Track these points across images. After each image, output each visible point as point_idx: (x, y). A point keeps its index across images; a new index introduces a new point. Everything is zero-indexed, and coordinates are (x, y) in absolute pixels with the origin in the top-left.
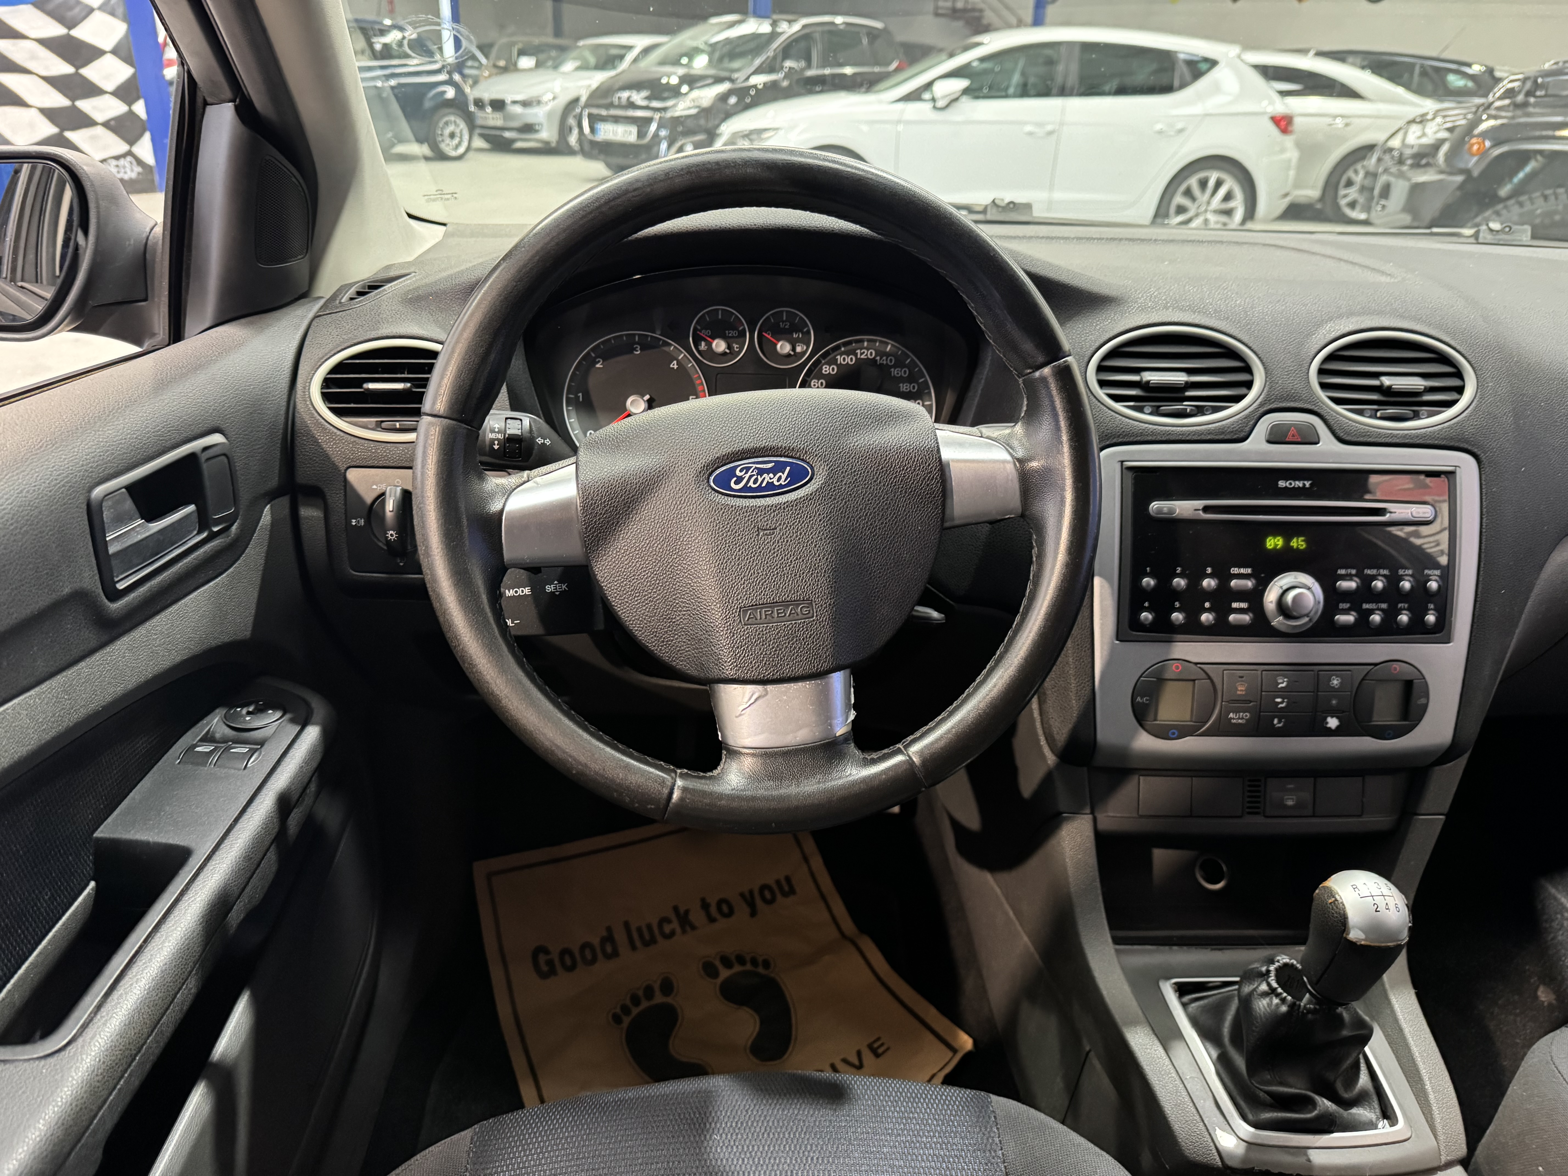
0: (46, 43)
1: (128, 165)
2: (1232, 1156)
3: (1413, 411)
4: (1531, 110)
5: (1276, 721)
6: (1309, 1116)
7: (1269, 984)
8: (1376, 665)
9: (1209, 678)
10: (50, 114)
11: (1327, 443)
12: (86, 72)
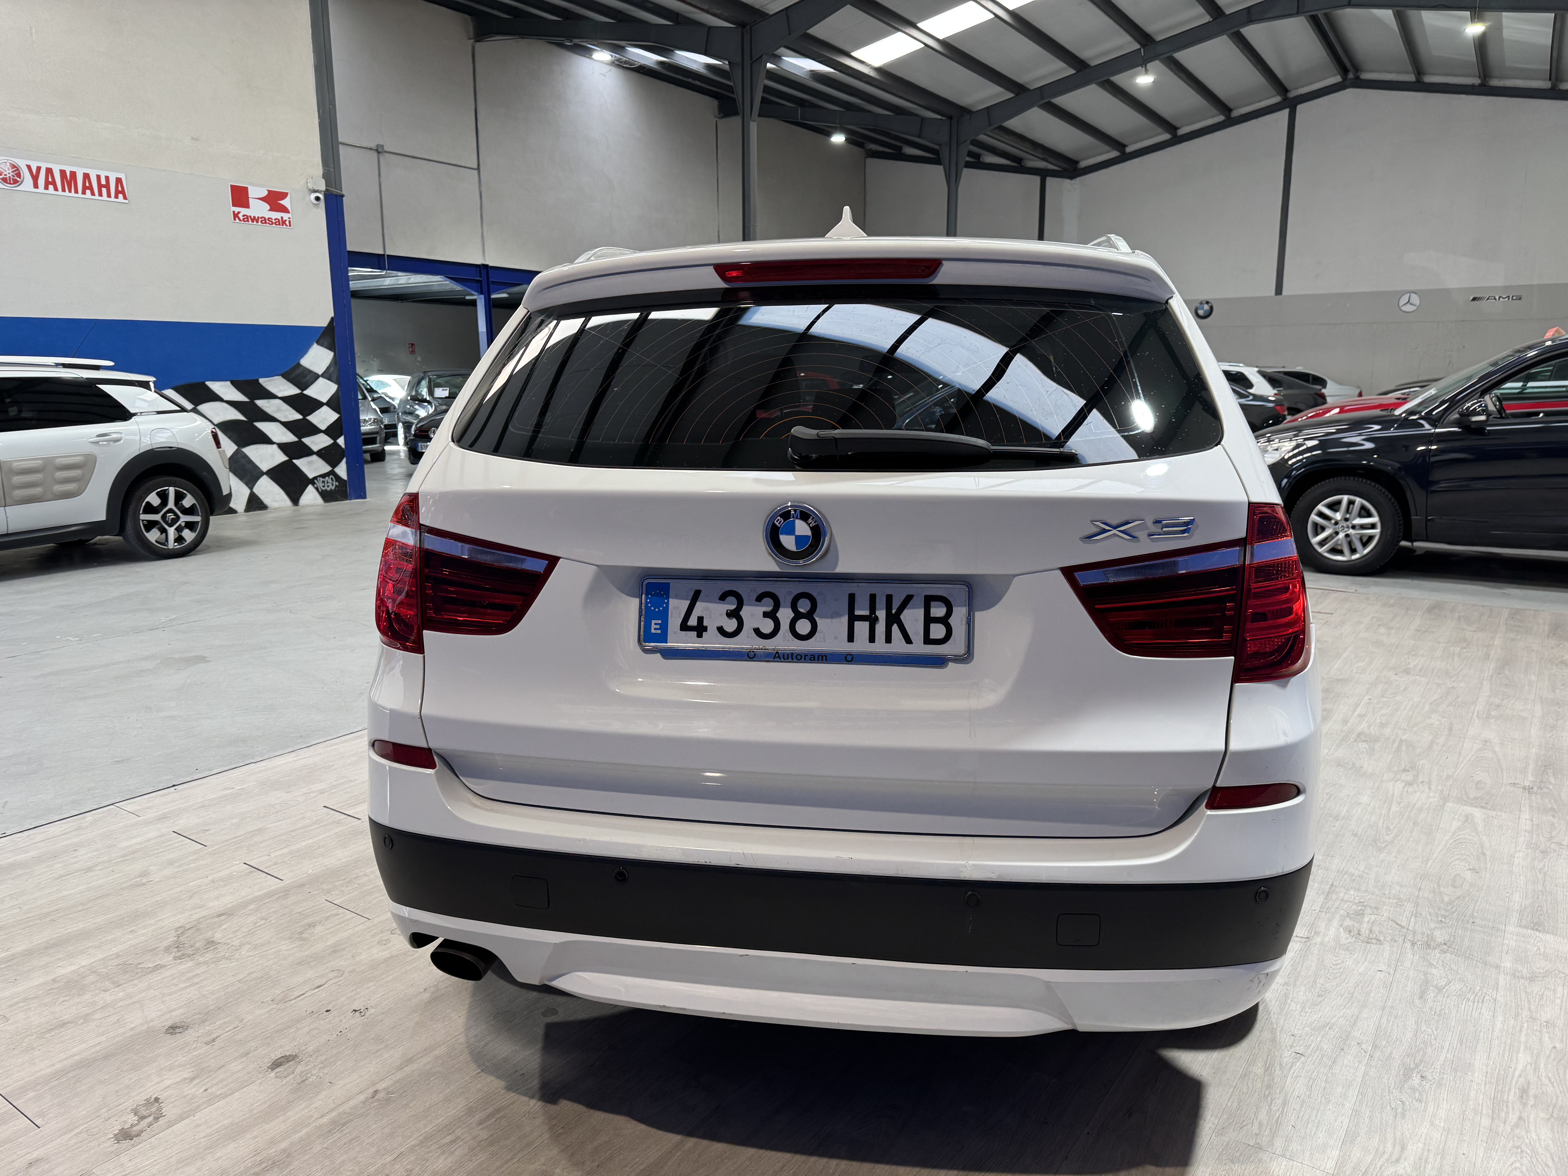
0: (287, 400)
1: (330, 481)
10: (283, 447)
12: (309, 418)
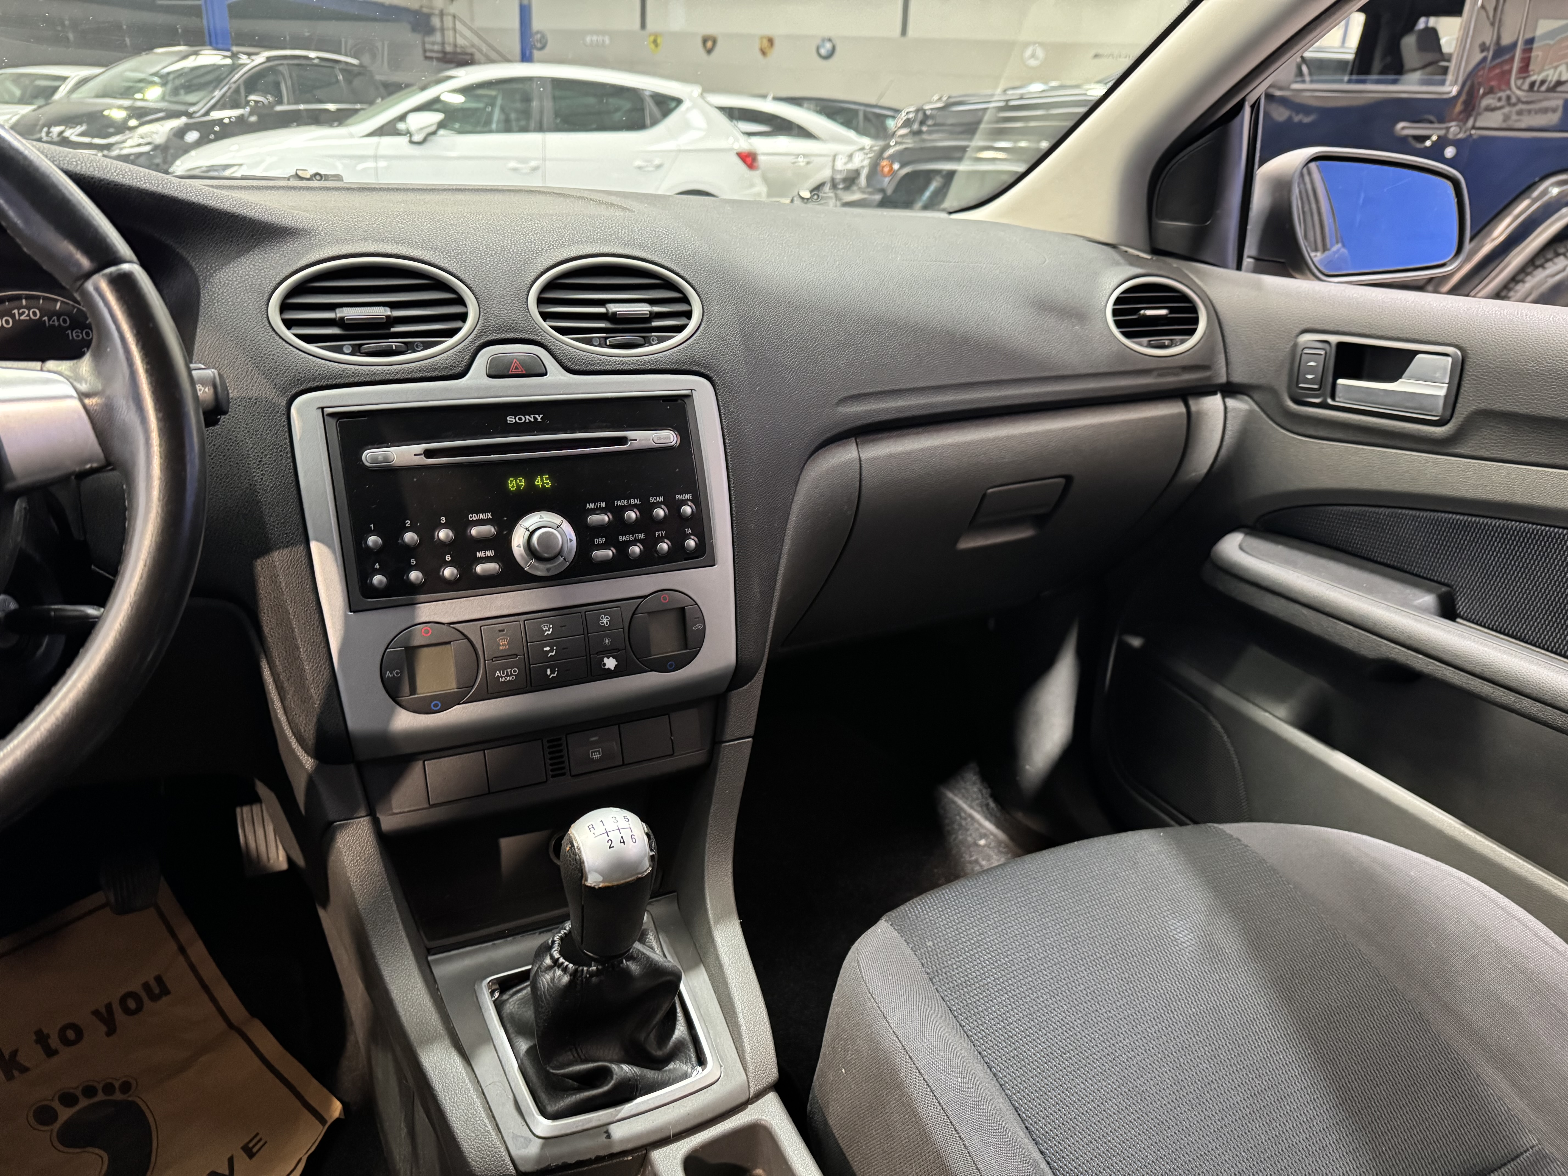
2: (526, 1159)
3: (643, 337)
4: (925, 137)
5: (549, 672)
6: (606, 1088)
7: (552, 957)
8: (645, 597)
9: (466, 637)
11: (556, 375)
